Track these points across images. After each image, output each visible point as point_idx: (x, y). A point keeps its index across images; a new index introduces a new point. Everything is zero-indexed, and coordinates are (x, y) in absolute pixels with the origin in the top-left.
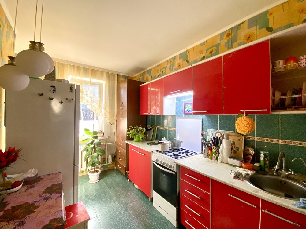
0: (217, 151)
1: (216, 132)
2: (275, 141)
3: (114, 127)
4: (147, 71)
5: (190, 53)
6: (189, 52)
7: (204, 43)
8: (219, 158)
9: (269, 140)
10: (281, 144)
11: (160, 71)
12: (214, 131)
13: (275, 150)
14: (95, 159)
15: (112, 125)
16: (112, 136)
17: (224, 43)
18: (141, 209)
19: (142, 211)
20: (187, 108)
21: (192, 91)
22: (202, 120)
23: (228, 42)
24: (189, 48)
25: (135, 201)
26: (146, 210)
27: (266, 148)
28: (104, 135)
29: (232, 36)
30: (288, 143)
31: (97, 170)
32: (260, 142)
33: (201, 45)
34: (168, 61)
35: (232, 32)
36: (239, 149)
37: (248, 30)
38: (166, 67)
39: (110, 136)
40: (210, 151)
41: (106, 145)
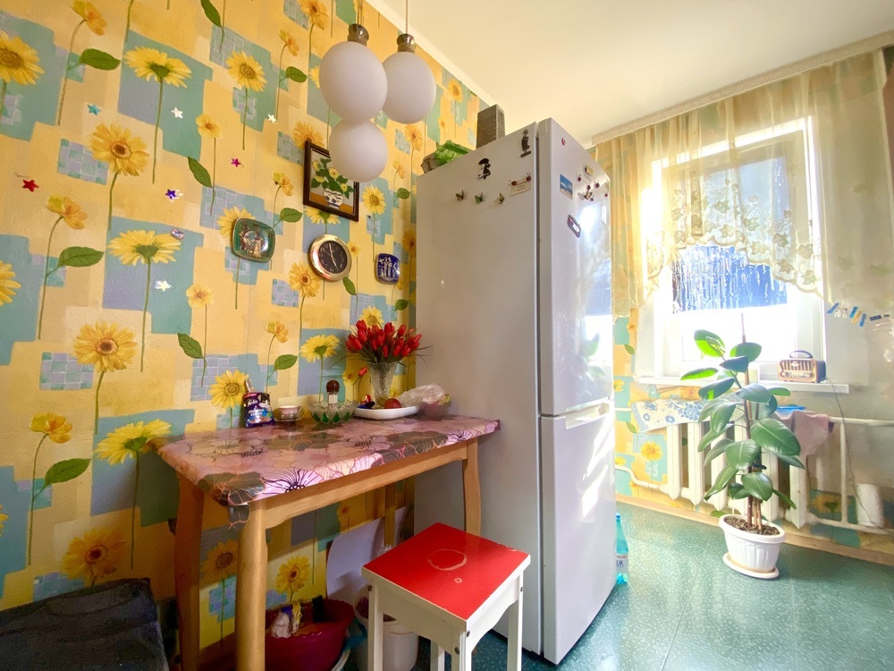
15: (877, 324)
28: (828, 374)
41: (839, 423)
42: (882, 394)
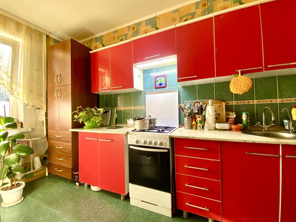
0: (203, 119)
1: (195, 102)
2: (251, 102)
3: (42, 113)
4: (96, 38)
5: (160, 19)
6: (158, 19)
7: (177, 11)
8: (206, 126)
9: (246, 102)
10: (256, 104)
11: (118, 39)
12: (192, 102)
13: (251, 110)
14: (13, 163)
15: (38, 110)
16: (38, 128)
17: (200, 12)
18: (117, 215)
19: (118, 217)
20: (159, 81)
21: (176, 56)
22: (179, 92)
23: (204, 12)
24: (159, 14)
25: (102, 208)
26: (123, 214)
27: (244, 109)
28: (24, 126)
29: (208, 6)
30: (262, 102)
31: (17, 182)
32: (238, 105)
33: (174, 12)
34: (129, 27)
35: (208, 3)
36: (221, 115)
37: (224, 2)
38: (127, 34)
39: (34, 128)
40: (195, 121)
41: (30, 141)
42: (38, 130)
